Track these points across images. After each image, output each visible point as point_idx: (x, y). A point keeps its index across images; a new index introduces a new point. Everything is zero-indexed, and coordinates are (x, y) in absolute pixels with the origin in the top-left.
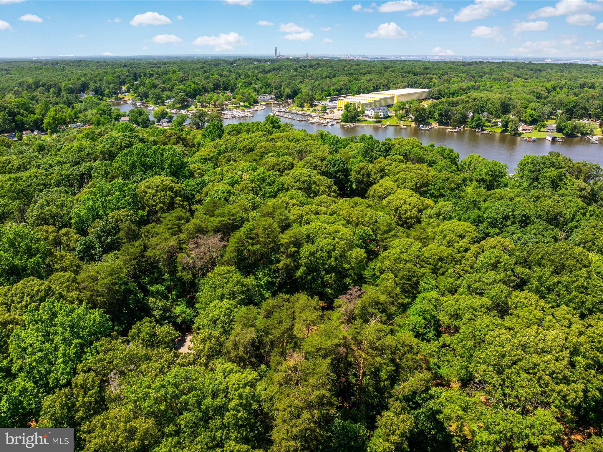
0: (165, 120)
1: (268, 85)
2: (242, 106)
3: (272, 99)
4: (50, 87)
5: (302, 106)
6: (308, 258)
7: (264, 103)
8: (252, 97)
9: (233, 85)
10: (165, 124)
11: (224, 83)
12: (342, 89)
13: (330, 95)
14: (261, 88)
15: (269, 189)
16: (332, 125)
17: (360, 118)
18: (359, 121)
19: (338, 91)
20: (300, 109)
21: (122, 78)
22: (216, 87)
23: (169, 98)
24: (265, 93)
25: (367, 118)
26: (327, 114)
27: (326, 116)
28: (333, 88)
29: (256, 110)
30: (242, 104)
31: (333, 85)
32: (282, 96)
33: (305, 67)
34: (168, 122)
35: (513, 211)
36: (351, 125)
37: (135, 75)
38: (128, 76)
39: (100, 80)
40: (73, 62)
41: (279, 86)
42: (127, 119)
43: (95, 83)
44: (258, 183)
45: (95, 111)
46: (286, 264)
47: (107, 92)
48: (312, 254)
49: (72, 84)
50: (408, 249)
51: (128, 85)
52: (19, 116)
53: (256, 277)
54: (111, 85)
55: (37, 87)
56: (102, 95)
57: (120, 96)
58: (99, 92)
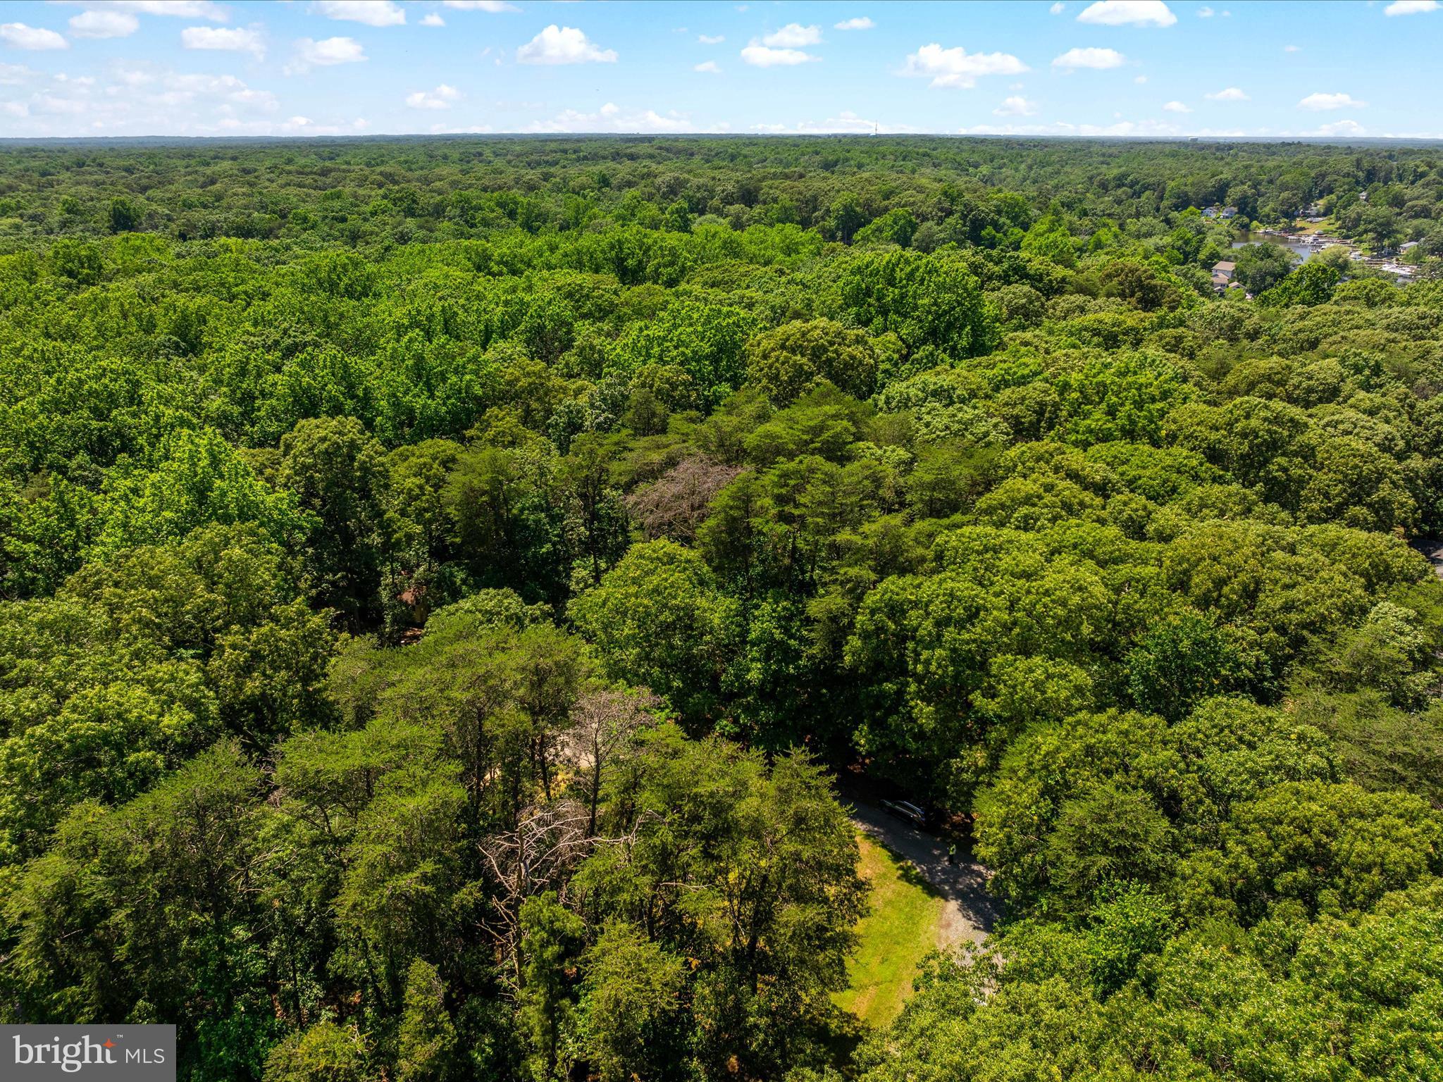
4: (1146, 188)
21: (1329, 178)
37: (1370, 173)
38: (1348, 175)
39: (1270, 181)
42: (1230, 266)
43: (1255, 186)
44: (1075, 395)
45: (1168, 240)
46: (830, 611)
47: (1267, 209)
48: (896, 610)
49: (1193, 184)
50: (1230, 747)
51: (1333, 196)
52: (990, 229)
53: (744, 614)
54: (1285, 195)
55: (1119, 186)
56: (1253, 215)
57: (1299, 223)
58: (1247, 209)
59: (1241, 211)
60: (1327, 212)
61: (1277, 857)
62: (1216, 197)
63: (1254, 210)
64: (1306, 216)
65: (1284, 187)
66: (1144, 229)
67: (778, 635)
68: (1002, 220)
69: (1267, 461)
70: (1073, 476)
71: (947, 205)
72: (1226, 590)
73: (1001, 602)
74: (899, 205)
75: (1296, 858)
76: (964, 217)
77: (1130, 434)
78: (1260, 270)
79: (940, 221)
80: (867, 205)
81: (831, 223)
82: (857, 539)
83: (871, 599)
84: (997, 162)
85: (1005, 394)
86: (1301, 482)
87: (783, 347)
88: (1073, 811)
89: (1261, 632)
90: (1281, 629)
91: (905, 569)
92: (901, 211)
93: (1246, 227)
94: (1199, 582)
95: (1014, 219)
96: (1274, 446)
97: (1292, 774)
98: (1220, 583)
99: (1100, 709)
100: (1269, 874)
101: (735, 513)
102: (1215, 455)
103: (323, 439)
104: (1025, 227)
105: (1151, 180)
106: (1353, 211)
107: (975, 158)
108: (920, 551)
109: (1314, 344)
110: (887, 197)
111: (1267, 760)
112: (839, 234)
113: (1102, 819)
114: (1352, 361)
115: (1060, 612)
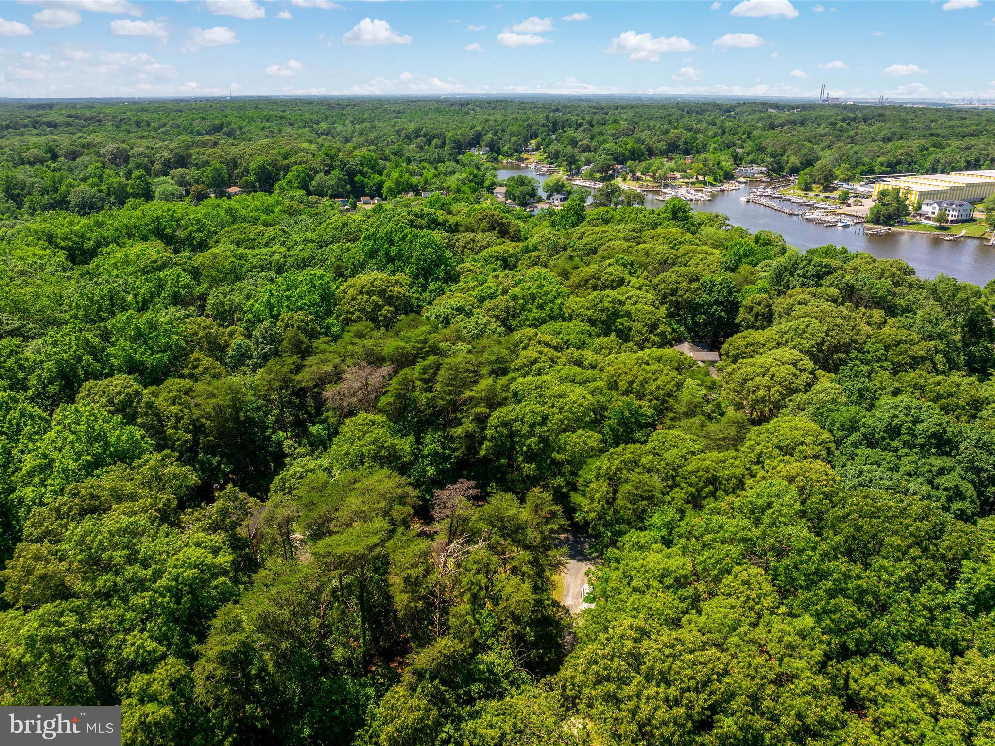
0: (560, 196)
1: (761, 149)
2: (700, 182)
3: (761, 173)
4: (433, 137)
5: (807, 188)
6: (496, 428)
7: (743, 180)
8: (722, 168)
9: (700, 146)
10: (557, 203)
11: (686, 143)
12: (898, 163)
13: (871, 171)
14: (748, 154)
15: (536, 313)
16: (846, 226)
17: (908, 219)
18: (902, 223)
19: (889, 165)
20: (802, 193)
21: (534, 128)
22: (672, 149)
23: (588, 162)
24: (752, 162)
25: (923, 220)
26: (849, 206)
27: (845, 209)
28: (882, 159)
29: (723, 191)
30: (701, 178)
31: (883, 154)
32: (781, 169)
33: (854, 119)
34: (561, 200)
35: (916, 421)
36: (884, 229)
37: (555, 124)
38: (543, 126)
39: (503, 130)
40: (489, 103)
41: (780, 151)
42: (503, 190)
43: (495, 134)
44: (521, 301)
45: (464, 175)
46: (467, 432)
47: (506, 148)
48: (506, 424)
49: (461, 134)
50: (668, 449)
51: (539, 139)
52: (359, 176)
53: (418, 441)
54: (514, 139)
55: (417, 137)
56: (499, 152)
57: (524, 155)
58: (495, 149)
59: (492, 150)
60: (538, 149)
61: (701, 484)
62: (476, 141)
63: (499, 149)
64: (527, 151)
65: (512, 135)
66: (449, 170)
67: (440, 450)
68: (366, 169)
69: (614, 322)
70: (547, 345)
71: (329, 162)
72: (634, 385)
73: (555, 410)
74: (296, 163)
75: (708, 482)
76: (342, 169)
77: (552, 318)
78: (521, 192)
79: (327, 173)
80: (274, 164)
81: (251, 178)
82: (473, 394)
83: (493, 421)
84: (331, 120)
85: (487, 304)
86: (630, 329)
87: (361, 293)
88: (624, 488)
89: (650, 401)
90: (657, 399)
91: (501, 404)
92: (300, 168)
93: (496, 160)
94: (623, 384)
95: (372, 168)
96: (616, 314)
97: (693, 453)
98: (631, 383)
99: (617, 445)
100: (699, 491)
101: (403, 392)
102: (592, 322)
103: (120, 393)
104: (380, 173)
105: (435, 132)
106: (553, 147)
107: (315, 117)
108: (504, 395)
109: (594, 251)
110: (285, 158)
111: (685, 450)
112: (257, 185)
113: (637, 488)
114: (621, 262)
115: (582, 409)
